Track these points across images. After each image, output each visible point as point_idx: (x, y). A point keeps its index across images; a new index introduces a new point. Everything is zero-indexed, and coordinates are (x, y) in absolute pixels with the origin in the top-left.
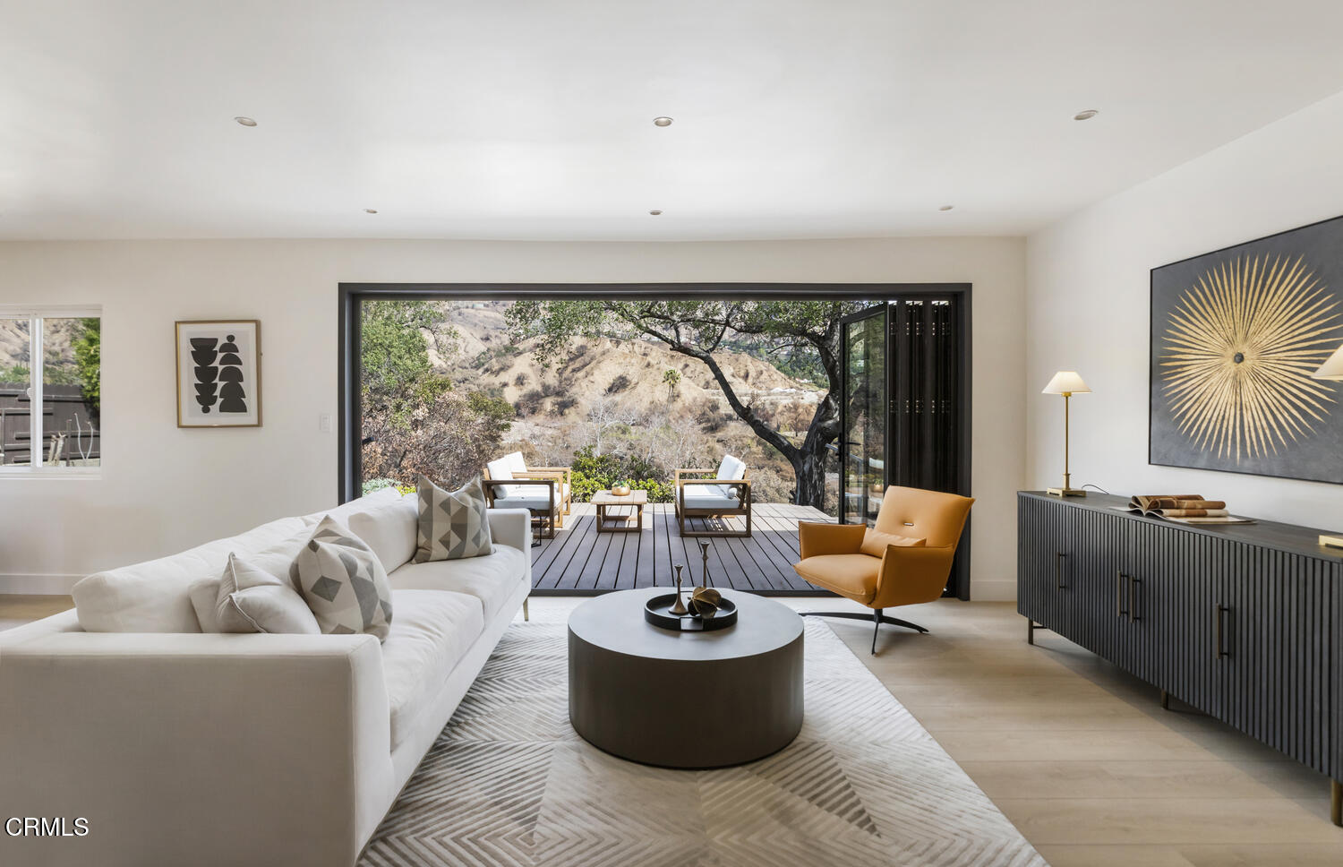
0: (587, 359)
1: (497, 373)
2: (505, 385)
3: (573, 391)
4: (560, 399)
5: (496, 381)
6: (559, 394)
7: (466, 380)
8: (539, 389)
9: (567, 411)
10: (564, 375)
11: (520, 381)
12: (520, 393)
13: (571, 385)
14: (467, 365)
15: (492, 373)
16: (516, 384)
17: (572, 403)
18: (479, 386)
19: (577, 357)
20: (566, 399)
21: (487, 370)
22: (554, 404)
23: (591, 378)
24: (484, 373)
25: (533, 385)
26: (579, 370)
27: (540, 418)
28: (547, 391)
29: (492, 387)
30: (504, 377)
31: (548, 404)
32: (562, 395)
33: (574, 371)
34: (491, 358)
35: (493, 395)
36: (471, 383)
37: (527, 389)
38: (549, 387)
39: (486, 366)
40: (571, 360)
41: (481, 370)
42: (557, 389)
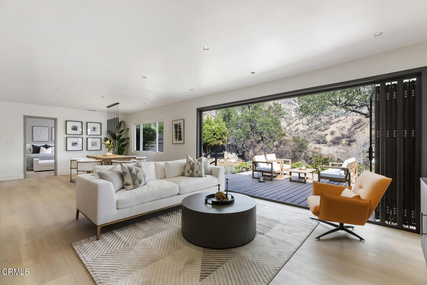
0: (361, 124)
1: (324, 131)
2: (326, 135)
3: (355, 137)
4: (349, 139)
5: (323, 134)
6: (348, 137)
7: (312, 133)
8: (340, 136)
9: (352, 144)
10: (351, 131)
11: (332, 133)
12: (332, 137)
13: (354, 134)
14: (313, 129)
15: (322, 131)
16: (331, 134)
17: (354, 141)
18: (316, 135)
19: (357, 124)
20: (352, 139)
21: (320, 130)
22: (346, 141)
23: (363, 131)
24: (319, 131)
25: (338, 134)
26: (358, 128)
27: (340, 146)
28: (343, 136)
29: (322, 135)
30: (326, 132)
31: (344, 141)
32: (350, 138)
33: (355, 129)
34: (321, 126)
35: (322, 138)
36: (314, 134)
37: (335, 136)
38: (344, 135)
39: (319, 129)
40: (354, 125)
41: (318, 130)
42: (348, 136)
